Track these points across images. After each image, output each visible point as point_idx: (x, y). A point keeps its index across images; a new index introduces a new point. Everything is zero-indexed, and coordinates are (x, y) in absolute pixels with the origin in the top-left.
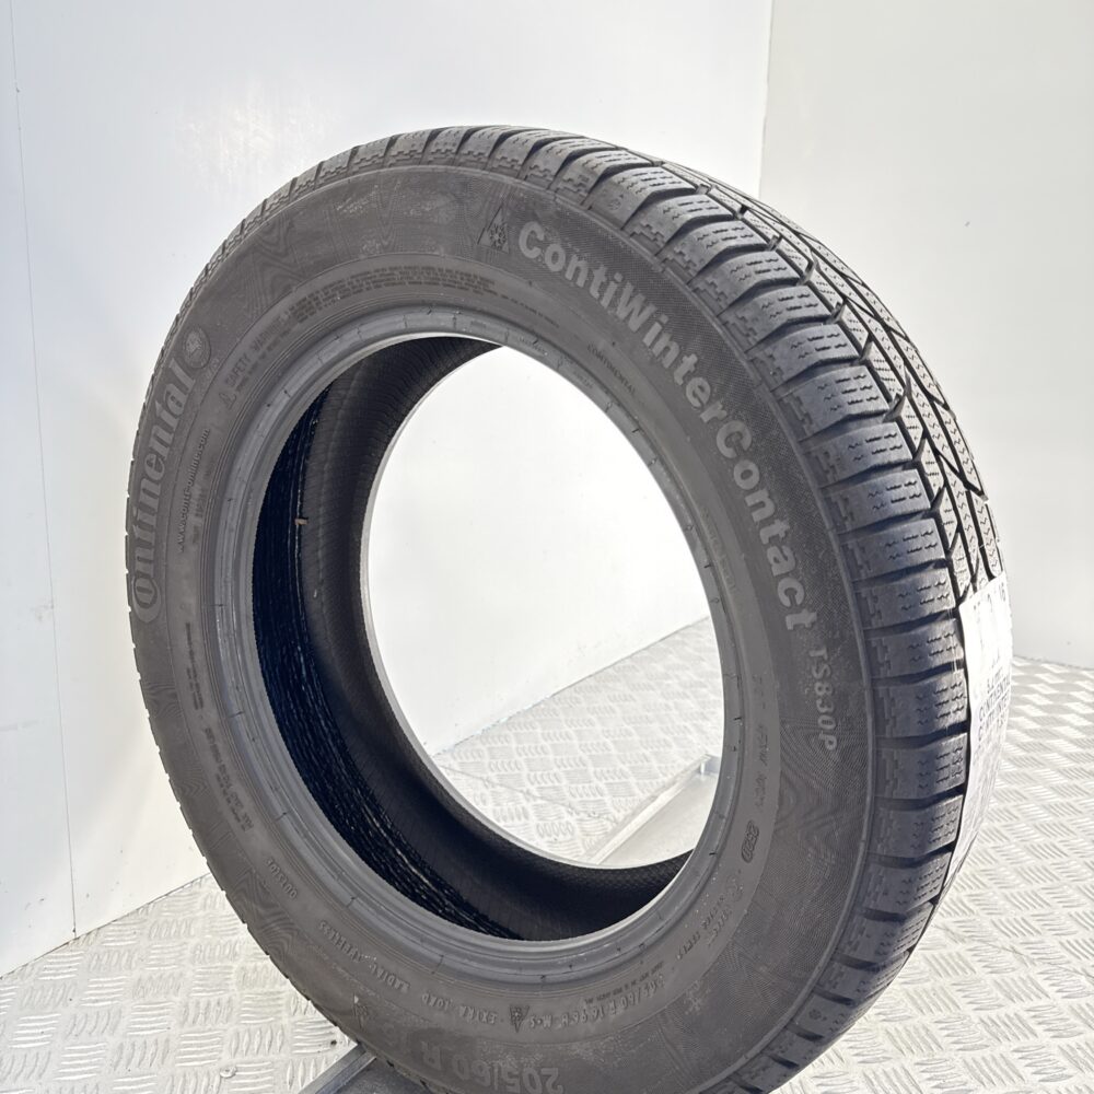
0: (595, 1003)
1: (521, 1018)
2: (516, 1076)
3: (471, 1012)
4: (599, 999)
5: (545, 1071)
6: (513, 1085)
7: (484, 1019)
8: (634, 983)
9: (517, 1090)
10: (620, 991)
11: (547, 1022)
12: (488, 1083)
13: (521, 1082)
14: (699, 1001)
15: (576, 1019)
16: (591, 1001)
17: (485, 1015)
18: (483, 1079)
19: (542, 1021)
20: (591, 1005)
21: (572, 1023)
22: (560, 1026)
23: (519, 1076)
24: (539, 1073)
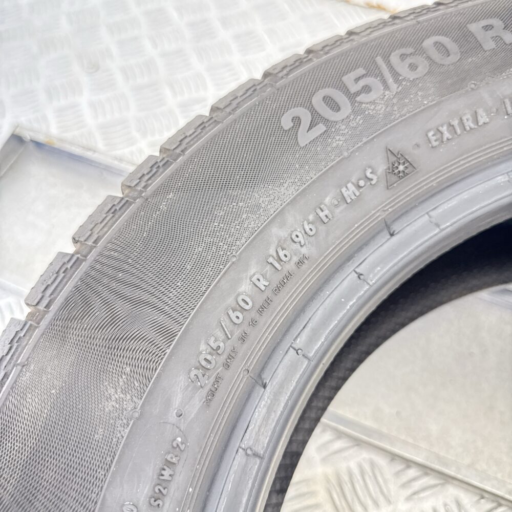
0: (291, 266)
1: (392, 170)
2: (358, 93)
3: (469, 124)
4: (289, 276)
5: (321, 128)
6: (357, 80)
7: (444, 129)
8: (243, 338)
9: (348, 79)
10: (261, 310)
11: (350, 191)
12: (394, 59)
13: (346, 91)
14: (109, 406)
15: (307, 228)
16: (300, 263)
17: (447, 135)
18: (403, 57)
19: (359, 187)
20: (295, 259)
21: (311, 217)
22: (327, 200)
23: (352, 97)
24: (326, 121)
